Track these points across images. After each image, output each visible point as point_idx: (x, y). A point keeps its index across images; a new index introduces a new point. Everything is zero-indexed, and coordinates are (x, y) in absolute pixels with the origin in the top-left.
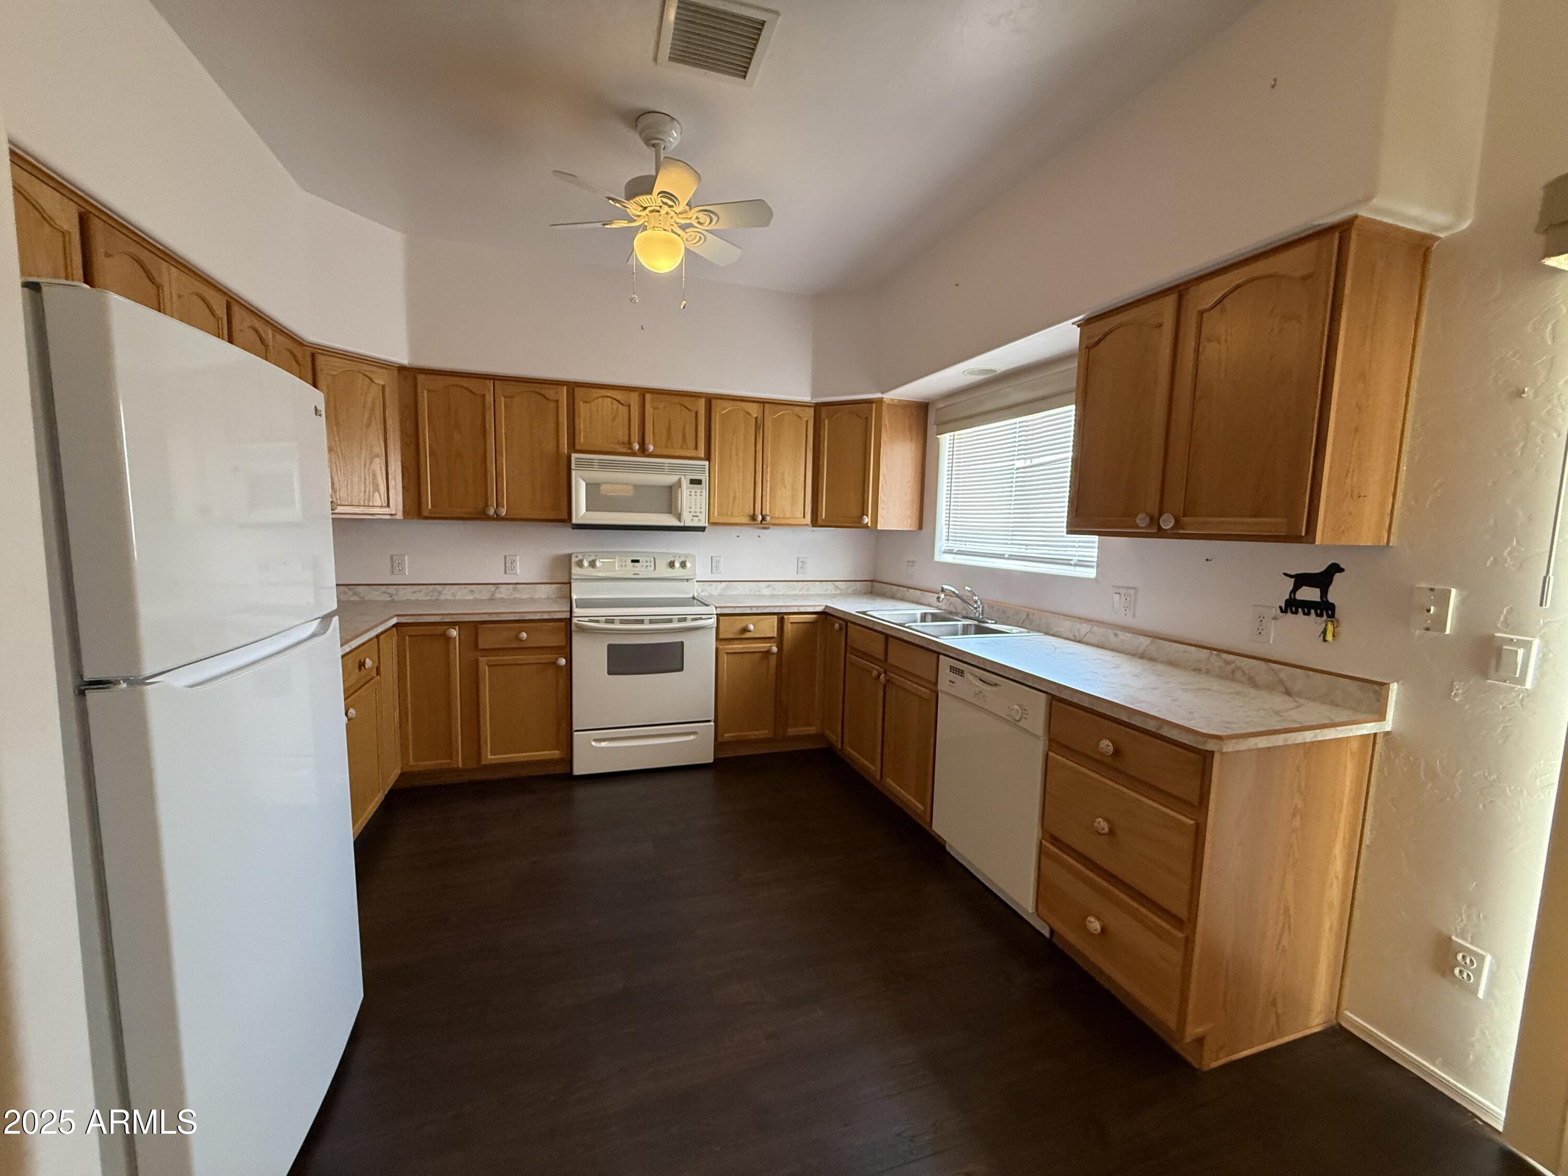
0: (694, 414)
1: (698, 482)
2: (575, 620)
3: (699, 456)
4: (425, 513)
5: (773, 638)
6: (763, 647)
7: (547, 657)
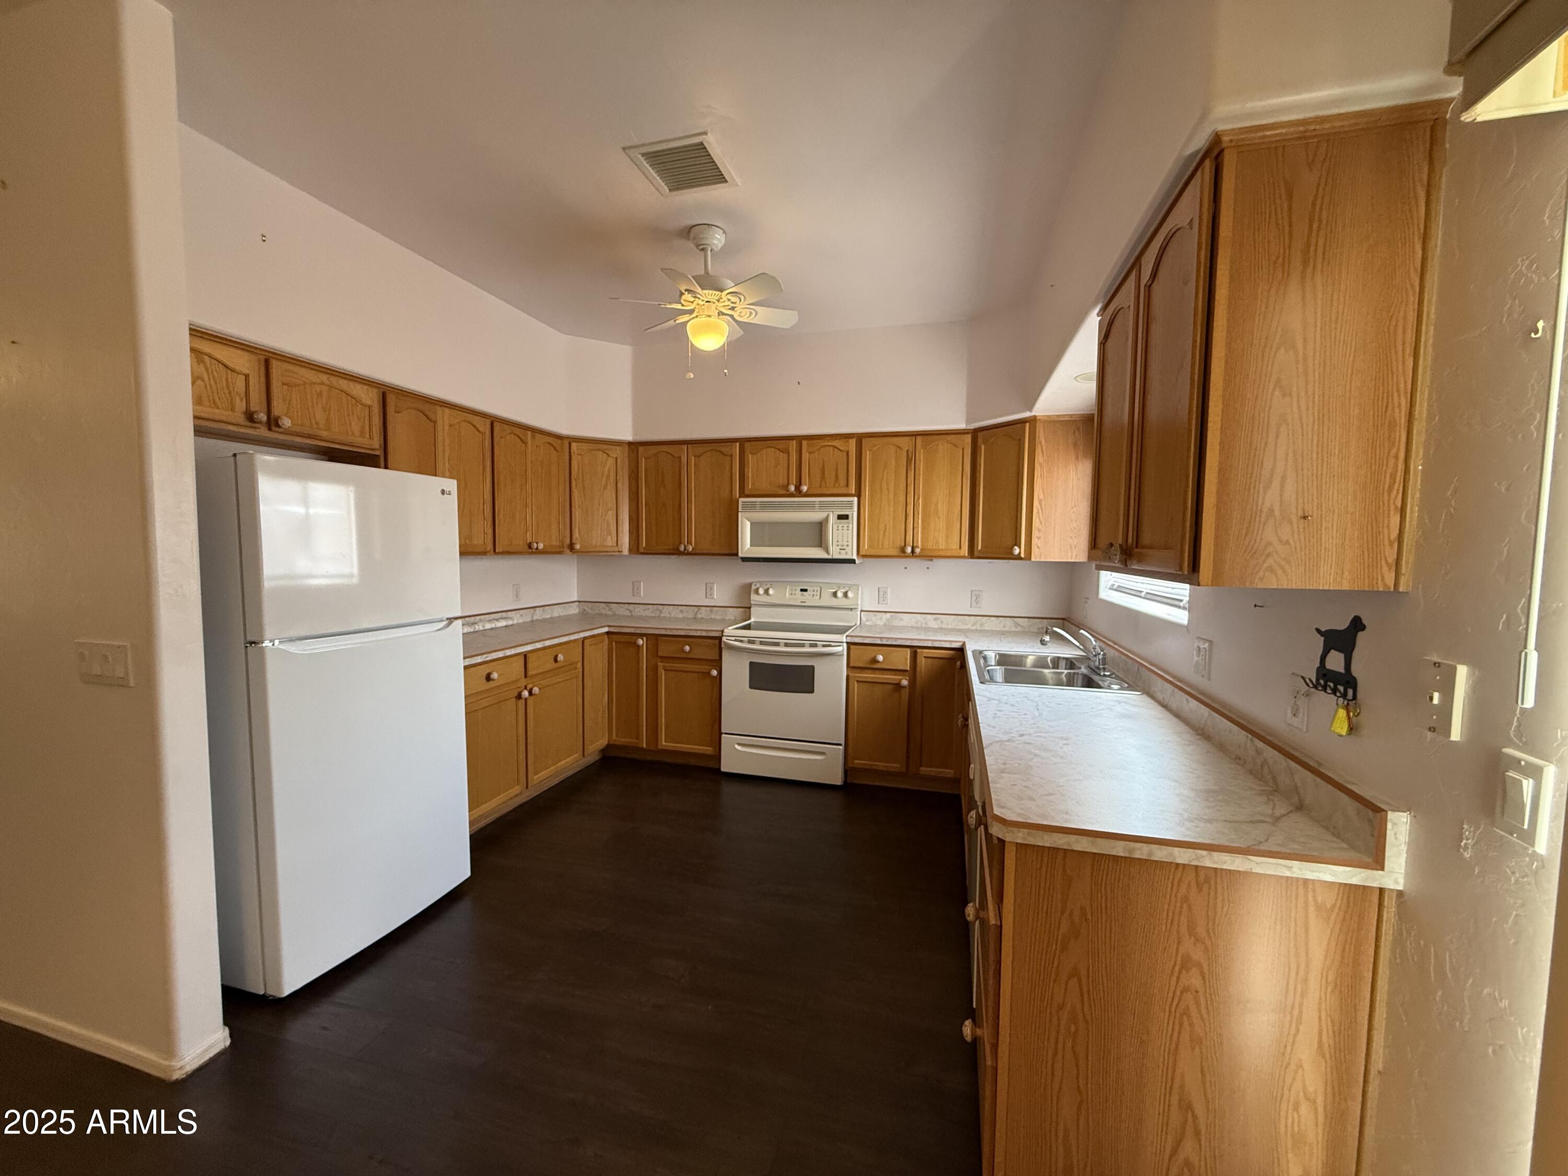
0: (845, 454)
1: (846, 517)
2: (724, 639)
3: (850, 492)
4: (641, 550)
5: (906, 671)
6: (895, 679)
7: (703, 668)
